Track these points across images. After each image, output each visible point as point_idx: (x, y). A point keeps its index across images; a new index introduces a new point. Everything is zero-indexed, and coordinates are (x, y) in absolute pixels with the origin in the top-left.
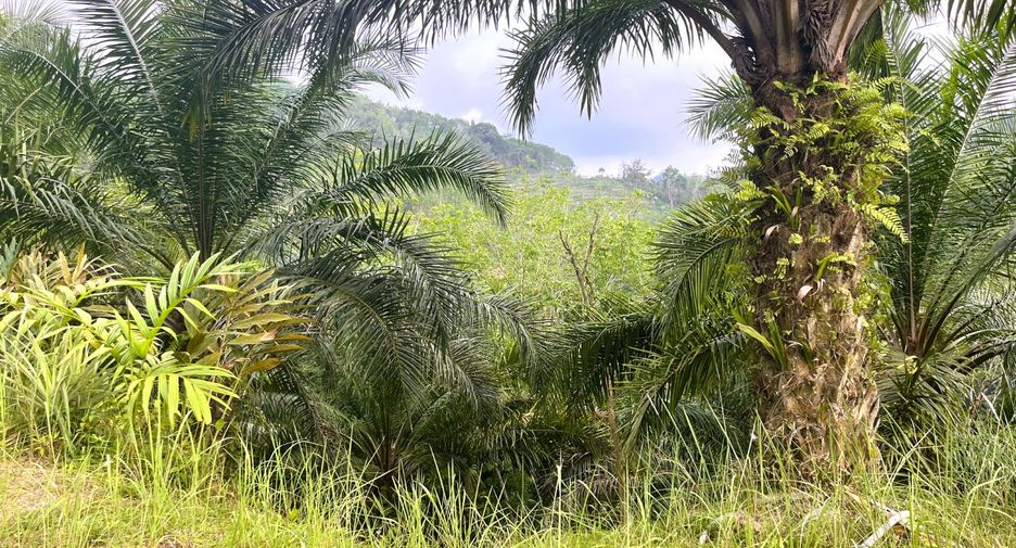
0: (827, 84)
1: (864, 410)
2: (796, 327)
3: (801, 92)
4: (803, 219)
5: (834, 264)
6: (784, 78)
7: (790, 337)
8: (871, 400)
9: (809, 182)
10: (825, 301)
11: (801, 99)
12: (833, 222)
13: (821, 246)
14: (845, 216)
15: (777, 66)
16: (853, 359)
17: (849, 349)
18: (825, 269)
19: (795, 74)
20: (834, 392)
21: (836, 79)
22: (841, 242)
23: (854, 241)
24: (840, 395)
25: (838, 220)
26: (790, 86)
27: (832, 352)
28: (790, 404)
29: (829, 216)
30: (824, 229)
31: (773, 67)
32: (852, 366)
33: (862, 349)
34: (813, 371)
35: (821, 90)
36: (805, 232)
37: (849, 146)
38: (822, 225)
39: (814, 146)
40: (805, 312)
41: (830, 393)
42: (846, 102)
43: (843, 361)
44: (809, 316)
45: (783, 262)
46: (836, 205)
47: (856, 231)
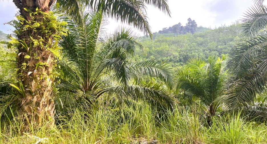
0: (41, 12)
1: (50, 108)
2: (29, 84)
3: (33, 13)
4: (32, 51)
5: (42, 66)
6: (28, 8)
7: (26, 88)
8: (52, 105)
9: (33, 40)
10: (38, 76)
11: (33, 15)
12: (42, 53)
13: (38, 60)
14: (46, 52)
15: (26, 4)
16: (46, 94)
17: (45, 91)
18: (38, 67)
19: (31, 7)
20: (39, 104)
21: (44, 11)
22: (44, 59)
23: (49, 59)
24: (41, 105)
25: (43, 53)
26: (30, 10)
27: (39, 92)
28: (26, 108)
29: (40, 51)
30: (39, 55)
31: (25, 4)
32: (47, 96)
33: (50, 91)
34: (33, 98)
35: (40, 14)
36: (32, 55)
37: (46, 31)
38: (38, 54)
39: (36, 30)
40: (31, 80)
41: (38, 104)
42: (47, 18)
43: (43, 94)
44: (33, 81)
45: (24, 64)
46: (42, 48)
47: (50, 57)
